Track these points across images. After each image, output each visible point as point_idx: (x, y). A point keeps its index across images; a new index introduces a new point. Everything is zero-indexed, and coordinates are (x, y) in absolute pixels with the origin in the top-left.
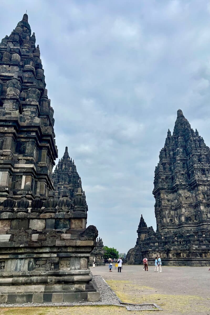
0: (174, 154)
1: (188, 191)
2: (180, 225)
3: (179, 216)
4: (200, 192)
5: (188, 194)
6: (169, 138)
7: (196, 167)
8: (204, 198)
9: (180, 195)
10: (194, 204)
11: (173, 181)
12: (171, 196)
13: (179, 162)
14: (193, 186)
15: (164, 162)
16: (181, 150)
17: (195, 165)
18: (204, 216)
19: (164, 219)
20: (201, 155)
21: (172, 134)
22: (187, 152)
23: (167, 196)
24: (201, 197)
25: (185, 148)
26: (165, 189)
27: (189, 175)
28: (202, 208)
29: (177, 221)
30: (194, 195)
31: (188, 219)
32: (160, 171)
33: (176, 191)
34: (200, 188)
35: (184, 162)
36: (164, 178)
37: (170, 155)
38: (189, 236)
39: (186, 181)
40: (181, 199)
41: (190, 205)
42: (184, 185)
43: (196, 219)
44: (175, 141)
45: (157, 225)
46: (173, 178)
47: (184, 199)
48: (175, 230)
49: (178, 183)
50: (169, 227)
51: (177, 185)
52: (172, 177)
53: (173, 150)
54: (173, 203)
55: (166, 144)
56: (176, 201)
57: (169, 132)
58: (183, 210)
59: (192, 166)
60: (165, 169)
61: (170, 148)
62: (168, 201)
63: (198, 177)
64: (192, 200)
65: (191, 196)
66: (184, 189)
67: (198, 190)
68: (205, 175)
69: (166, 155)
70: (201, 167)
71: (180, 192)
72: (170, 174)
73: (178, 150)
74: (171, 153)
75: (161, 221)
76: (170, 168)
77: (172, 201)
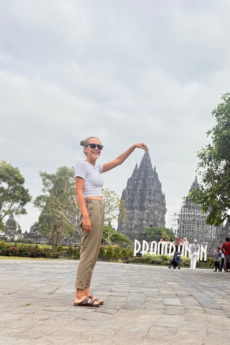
0: (137, 183)
1: (140, 210)
2: (131, 229)
3: (132, 224)
4: (145, 213)
5: (139, 212)
6: (135, 171)
7: (146, 198)
8: (147, 217)
9: (134, 212)
10: (141, 219)
11: (132, 202)
12: (129, 212)
13: (138, 191)
14: (142, 209)
15: (129, 188)
16: (141, 183)
17: (146, 197)
18: (144, 226)
19: (123, 225)
20: (151, 190)
21: (138, 167)
22: (144, 185)
23: (127, 211)
24: (145, 216)
25: (144, 181)
26: (127, 207)
27: (142, 201)
28: (144, 222)
29: (130, 227)
30: (142, 213)
31: (136, 226)
32: (126, 194)
33: (133, 209)
34: (146, 211)
35: (141, 191)
36: (128, 199)
37: (134, 183)
38: (134, 236)
39: (140, 205)
40: (134, 215)
41: (139, 219)
42: (138, 207)
43: (140, 227)
44: (140, 173)
45: (118, 227)
46: (132, 201)
47: (136, 215)
48: (128, 232)
49: (135, 205)
50: (125, 230)
51: (134, 206)
52: (132, 199)
53: (137, 180)
54: (129, 216)
55: (133, 175)
56: (132, 215)
57: (137, 166)
58: (135, 221)
59: (145, 196)
60: (129, 193)
61: (135, 178)
62: (127, 214)
63: (146, 204)
64: (140, 216)
65: (140, 214)
66: (137, 209)
67: (144, 212)
68: (151, 203)
69: (131, 183)
70: (149, 198)
71: (135, 210)
72: (132, 198)
73: (139, 182)
74: (135, 182)
75: (121, 225)
76: (132, 193)
77: (129, 215)
